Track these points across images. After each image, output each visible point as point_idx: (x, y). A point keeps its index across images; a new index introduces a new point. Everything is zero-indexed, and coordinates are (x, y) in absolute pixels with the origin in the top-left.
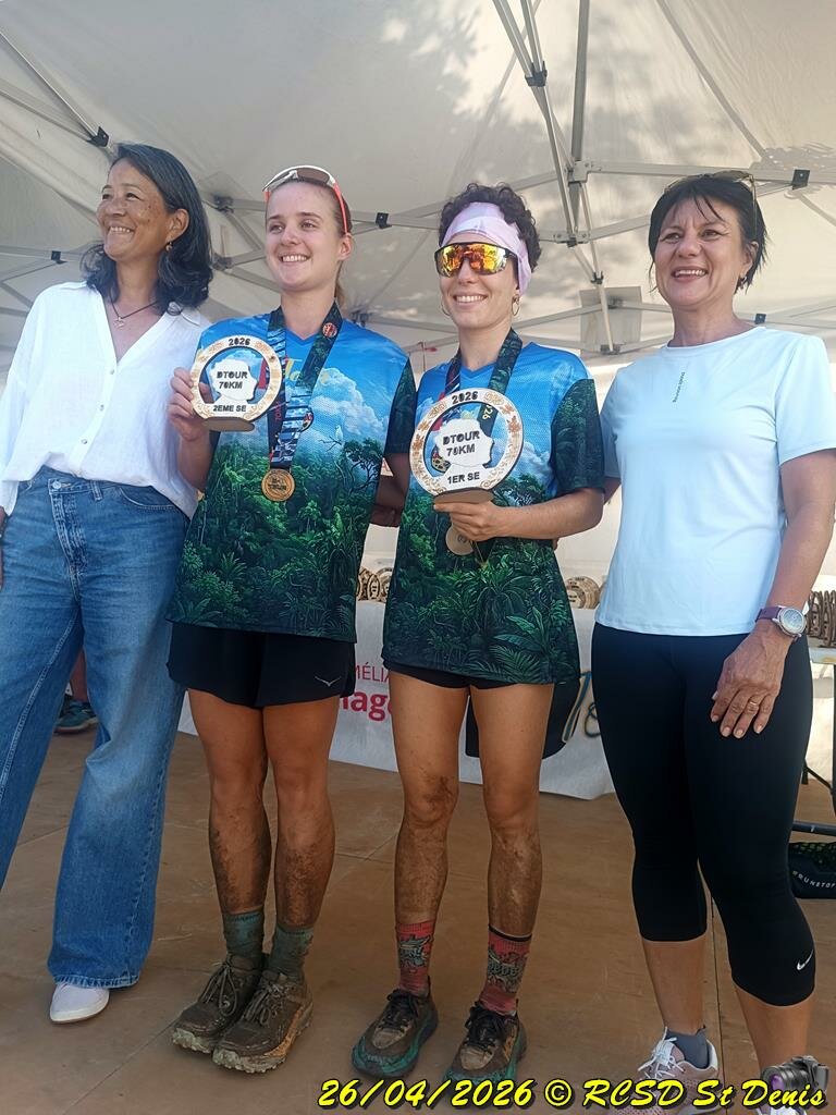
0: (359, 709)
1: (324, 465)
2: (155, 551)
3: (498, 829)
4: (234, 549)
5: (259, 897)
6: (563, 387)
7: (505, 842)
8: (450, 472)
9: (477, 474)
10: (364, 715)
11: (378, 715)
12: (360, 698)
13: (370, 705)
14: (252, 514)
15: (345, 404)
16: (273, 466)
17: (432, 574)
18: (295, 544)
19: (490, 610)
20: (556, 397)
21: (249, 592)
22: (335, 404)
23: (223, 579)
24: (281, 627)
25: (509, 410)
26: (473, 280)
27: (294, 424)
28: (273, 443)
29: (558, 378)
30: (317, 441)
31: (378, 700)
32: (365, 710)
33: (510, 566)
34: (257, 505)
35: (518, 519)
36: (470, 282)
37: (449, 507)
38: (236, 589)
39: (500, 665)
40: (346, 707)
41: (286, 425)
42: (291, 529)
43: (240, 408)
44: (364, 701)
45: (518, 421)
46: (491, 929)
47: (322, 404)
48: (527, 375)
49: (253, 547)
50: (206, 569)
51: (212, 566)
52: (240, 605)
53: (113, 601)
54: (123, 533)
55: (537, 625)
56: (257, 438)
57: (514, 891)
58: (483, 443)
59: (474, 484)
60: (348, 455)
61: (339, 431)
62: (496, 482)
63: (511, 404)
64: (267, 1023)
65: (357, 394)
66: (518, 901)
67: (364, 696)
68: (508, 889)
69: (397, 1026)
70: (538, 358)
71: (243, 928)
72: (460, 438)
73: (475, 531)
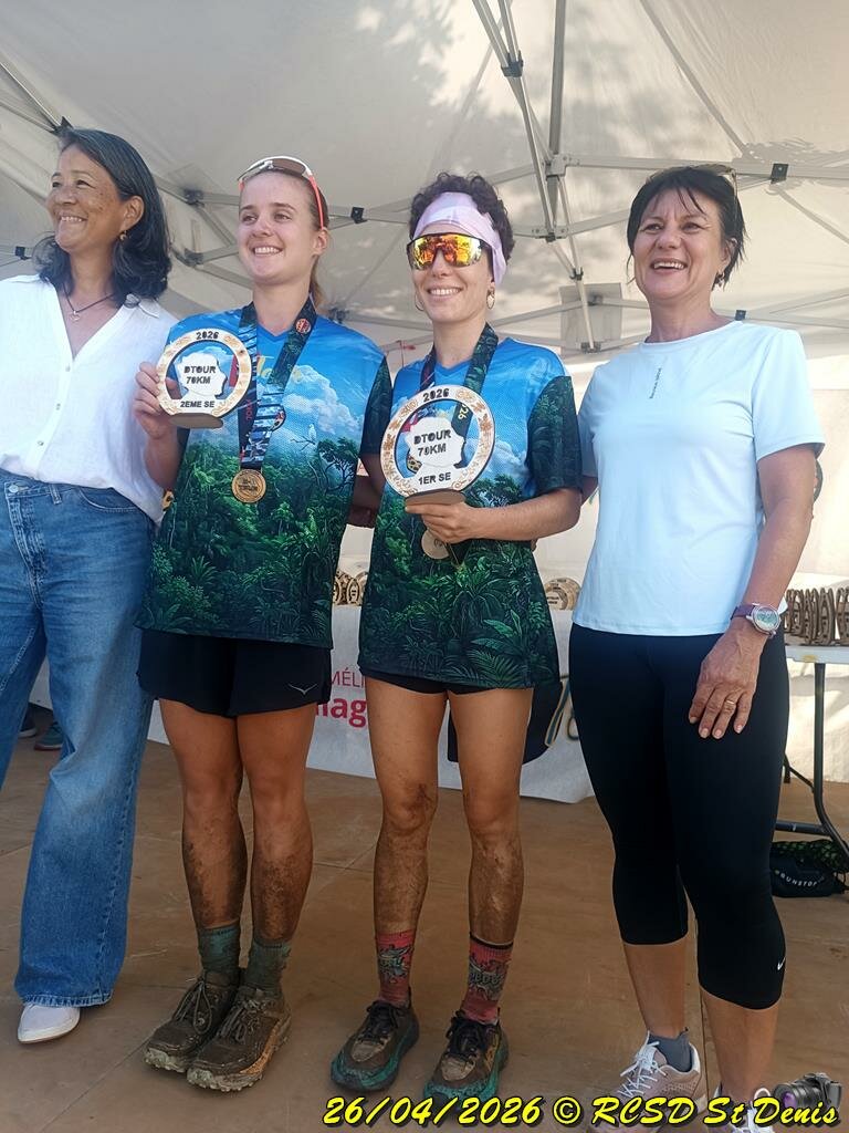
0: (339, 716)
1: (296, 465)
2: (117, 555)
3: (478, 836)
4: (204, 552)
5: (234, 910)
6: (539, 384)
7: (485, 848)
8: (421, 473)
9: (448, 475)
10: (344, 722)
11: (358, 722)
12: (341, 704)
13: (350, 711)
14: (224, 517)
15: (318, 402)
16: (244, 466)
17: (408, 579)
18: (268, 547)
19: (466, 615)
20: (532, 394)
21: (219, 597)
22: (308, 402)
23: (193, 584)
24: (252, 633)
25: (480, 407)
26: (447, 272)
27: (265, 423)
28: (244, 443)
29: (534, 375)
30: (288, 440)
31: (358, 707)
32: (345, 716)
33: (487, 568)
34: (227, 507)
35: (491, 520)
36: (444, 275)
37: (420, 509)
38: (205, 594)
39: (478, 670)
40: (325, 714)
41: (258, 424)
42: (263, 531)
43: (208, 404)
44: (344, 708)
45: (490, 419)
46: (472, 937)
47: (293, 402)
48: (504, 373)
49: (223, 550)
50: (175, 573)
51: (182, 570)
52: (210, 610)
53: (75, 607)
54: (85, 537)
55: (515, 629)
56: (226, 436)
57: (495, 899)
58: (455, 442)
59: (445, 485)
60: (321, 455)
61: (312, 430)
62: (467, 483)
63: (483, 403)
64: (243, 1039)
65: (331, 393)
66: (499, 909)
67: (344, 702)
68: (489, 896)
69: (376, 1039)
70: (514, 354)
71: (219, 943)
72: (431, 437)
73: (448, 533)
